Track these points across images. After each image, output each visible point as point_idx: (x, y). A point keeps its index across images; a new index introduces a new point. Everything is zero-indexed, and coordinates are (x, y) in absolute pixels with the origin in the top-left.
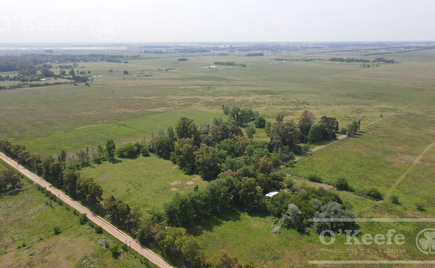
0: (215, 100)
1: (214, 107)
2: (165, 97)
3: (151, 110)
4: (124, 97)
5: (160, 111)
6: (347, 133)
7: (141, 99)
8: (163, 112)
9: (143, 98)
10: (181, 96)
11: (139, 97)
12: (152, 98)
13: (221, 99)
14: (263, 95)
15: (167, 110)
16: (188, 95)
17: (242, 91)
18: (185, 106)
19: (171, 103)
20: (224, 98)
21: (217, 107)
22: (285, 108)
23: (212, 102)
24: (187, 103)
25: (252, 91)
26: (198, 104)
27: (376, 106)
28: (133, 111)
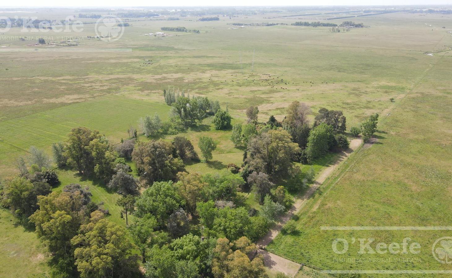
0: (156, 79)
1: (153, 91)
2: (83, 77)
3: (52, 101)
4: (19, 79)
5: (66, 102)
6: (361, 134)
7: (46, 81)
8: (70, 104)
9: (51, 78)
10: (109, 74)
11: (43, 78)
12: (64, 80)
13: (165, 78)
14: (221, 70)
15: (79, 99)
16: (118, 73)
17: (194, 65)
18: (109, 91)
19: (89, 87)
20: (169, 76)
21: (157, 91)
22: (256, 91)
23: (151, 83)
24: (114, 85)
25: (207, 65)
26: (131, 87)
27: (375, 84)
28: (21, 104)
